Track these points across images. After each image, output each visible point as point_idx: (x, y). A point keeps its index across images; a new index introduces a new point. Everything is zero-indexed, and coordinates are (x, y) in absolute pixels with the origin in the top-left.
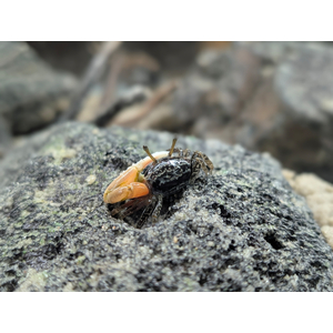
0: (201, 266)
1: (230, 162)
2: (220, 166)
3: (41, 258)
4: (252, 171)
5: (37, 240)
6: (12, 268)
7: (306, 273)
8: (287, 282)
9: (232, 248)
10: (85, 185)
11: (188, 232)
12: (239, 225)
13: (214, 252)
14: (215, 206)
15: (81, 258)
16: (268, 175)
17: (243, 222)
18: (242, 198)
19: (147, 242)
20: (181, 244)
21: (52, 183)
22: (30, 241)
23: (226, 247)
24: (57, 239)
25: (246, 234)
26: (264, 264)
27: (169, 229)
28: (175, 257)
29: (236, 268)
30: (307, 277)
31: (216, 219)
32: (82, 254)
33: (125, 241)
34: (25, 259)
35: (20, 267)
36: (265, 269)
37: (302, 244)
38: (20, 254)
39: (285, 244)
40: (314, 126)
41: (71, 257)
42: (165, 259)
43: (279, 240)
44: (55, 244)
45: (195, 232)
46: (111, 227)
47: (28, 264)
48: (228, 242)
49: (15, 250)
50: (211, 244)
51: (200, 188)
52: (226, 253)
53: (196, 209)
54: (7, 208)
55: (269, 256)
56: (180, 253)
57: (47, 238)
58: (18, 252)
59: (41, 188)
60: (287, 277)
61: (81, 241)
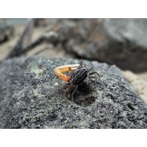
0: (111, 122)
1: (105, 72)
2: (102, 75)
3: (48, 121)
4: (113, 75)
5: (45, 114)
6: (37, 126)
7: (143, 118)
8: (138, 123)
9: (119, 112)
10: (53, 87)
11: (102, 107)
12: (118, 102)
13: (114, 115)
14: (109, 95)
15: (66, 121)
16: (119, 76)
17: (119, 101)
18: (116, 90)
19: (89, 113)
20: (101, 112)
21: (39, 86)
22: (41, 114)
23: (117, 112)
24: (53, 113)
25: (122, 106)
26: (130, 117)
27: (95, 107)
28: (101, 119)
29: (122, 120)
30: (144, 120)
31: (111, 101)
32: (66, 120)
33: (80, 113)
34: (42, 122)
35: (41, 125)
36: (131, 119)
37: (139, 106)
38: (39, 120)
39: (134, 107)
40: (120, 44)
41: (62, 121)
42: (97, 119)
43: (132, 106)
44: (52, 115)
45: (104, 107)
46: (72, 106)
47: (44, 124)
48: (117, 110)
49: (36, 118)
50: (112, 112)
51: (100, 87)
52: (118, 115)
53: (102, 97)
54: (23, 98)
55: (131, 114)
56: (102, 117)
57: (48, 113)
58: (38, 119)
59: (35, 88)
60: (138, 121)
61: (64, 114)
